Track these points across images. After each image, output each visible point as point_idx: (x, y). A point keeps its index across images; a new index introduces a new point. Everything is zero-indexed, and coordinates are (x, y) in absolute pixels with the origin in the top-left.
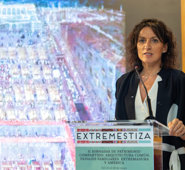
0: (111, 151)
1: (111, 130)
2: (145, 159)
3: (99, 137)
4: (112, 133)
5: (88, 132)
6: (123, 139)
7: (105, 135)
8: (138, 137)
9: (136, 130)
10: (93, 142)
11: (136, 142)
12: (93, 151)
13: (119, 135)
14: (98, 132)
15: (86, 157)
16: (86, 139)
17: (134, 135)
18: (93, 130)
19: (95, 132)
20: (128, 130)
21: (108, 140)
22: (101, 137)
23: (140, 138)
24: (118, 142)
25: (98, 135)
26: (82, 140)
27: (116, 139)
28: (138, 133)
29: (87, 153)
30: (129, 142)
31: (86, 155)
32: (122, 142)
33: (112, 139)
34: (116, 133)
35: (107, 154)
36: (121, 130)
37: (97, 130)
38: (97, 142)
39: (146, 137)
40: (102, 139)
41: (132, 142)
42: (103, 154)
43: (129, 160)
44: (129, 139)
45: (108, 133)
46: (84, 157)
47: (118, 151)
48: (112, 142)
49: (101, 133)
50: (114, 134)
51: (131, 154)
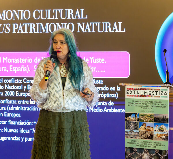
0: (145, 102)
1: (146, 89)
2: (164, 107)
3: (138, 93)
4: (146, 91)
5: (133, 90)
6: (152, 95)
7: (142, 92)
8: (160, 94)
9: (159, 90)
10: (135, 96)
11: (159, 97)
12: (135, 101)
13: (150, 92)
14: (138, 90)
15: (131, 104)
16: (131, 94)
17: (158, 93)
18: (135, 89)
19: (137, 90)
20: (155, 90)
21: (144, 95)
22: (140, 93)
23: (161, 95)
24: (149, 96)
25: (138, 92)
26: (129, 94)
27: (148, 95)
28: (160, 91)
29: (132, 102)
30: (155, 97)
31: (131, 103)
32: (151, 96)
33: (146, 94)
34: (148, 91)
35: (143, 103)
36: (151, 89)
37: (138, 89)
38: (137, 96)
39: (165, 94)
40: (140, 95)
41: (157, 97)
42: (141, 103)
43: (155, 107)
44: (155, 95)
45: (144, 91)
46: (130, 104)
47: (149, 102)
48: (146, 96)
49: (140, 91)
50: (147, 92)
51: (156, 103)
